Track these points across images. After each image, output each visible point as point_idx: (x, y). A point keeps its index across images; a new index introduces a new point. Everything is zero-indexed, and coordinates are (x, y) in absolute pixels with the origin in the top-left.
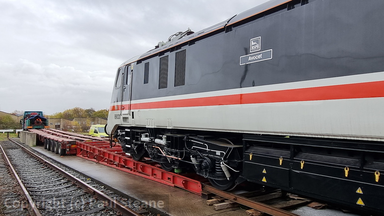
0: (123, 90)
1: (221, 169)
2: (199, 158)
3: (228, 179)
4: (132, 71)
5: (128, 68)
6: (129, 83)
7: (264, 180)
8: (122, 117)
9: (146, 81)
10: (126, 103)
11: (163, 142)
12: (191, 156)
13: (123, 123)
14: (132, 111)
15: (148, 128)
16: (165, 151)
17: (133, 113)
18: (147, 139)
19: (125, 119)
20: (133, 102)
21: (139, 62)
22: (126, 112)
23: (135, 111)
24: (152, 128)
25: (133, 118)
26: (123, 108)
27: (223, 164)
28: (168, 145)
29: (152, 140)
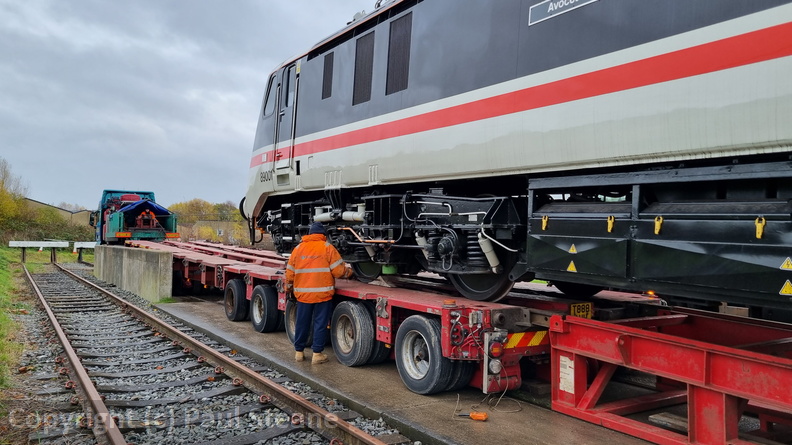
0: (280, 118)
1: (480, 250)
2: (432, 236)
3: (494, 270)
4: (298, 76)
5: (289, 71)
6: (290, 103)
7: (572, 268)
8: (274, 176)
9: (327, 92)
10: (284, 145)
11: (359, 214)
12: (417, 234)
13: (277, 187)
14: (296, 159)
15: (328, 191)
16: (362, 234)
17: (298, 163)
18: (327, 216)
19: (283, 178)
20: (299, 141)
21: (312, 54)
22: (283, 163)
23: (303, 159)
24: (337, 191)
25: (298, 173)
26: (277, 156)
27: (483, 236)
28: (369, 220)
29: (336, 214)
